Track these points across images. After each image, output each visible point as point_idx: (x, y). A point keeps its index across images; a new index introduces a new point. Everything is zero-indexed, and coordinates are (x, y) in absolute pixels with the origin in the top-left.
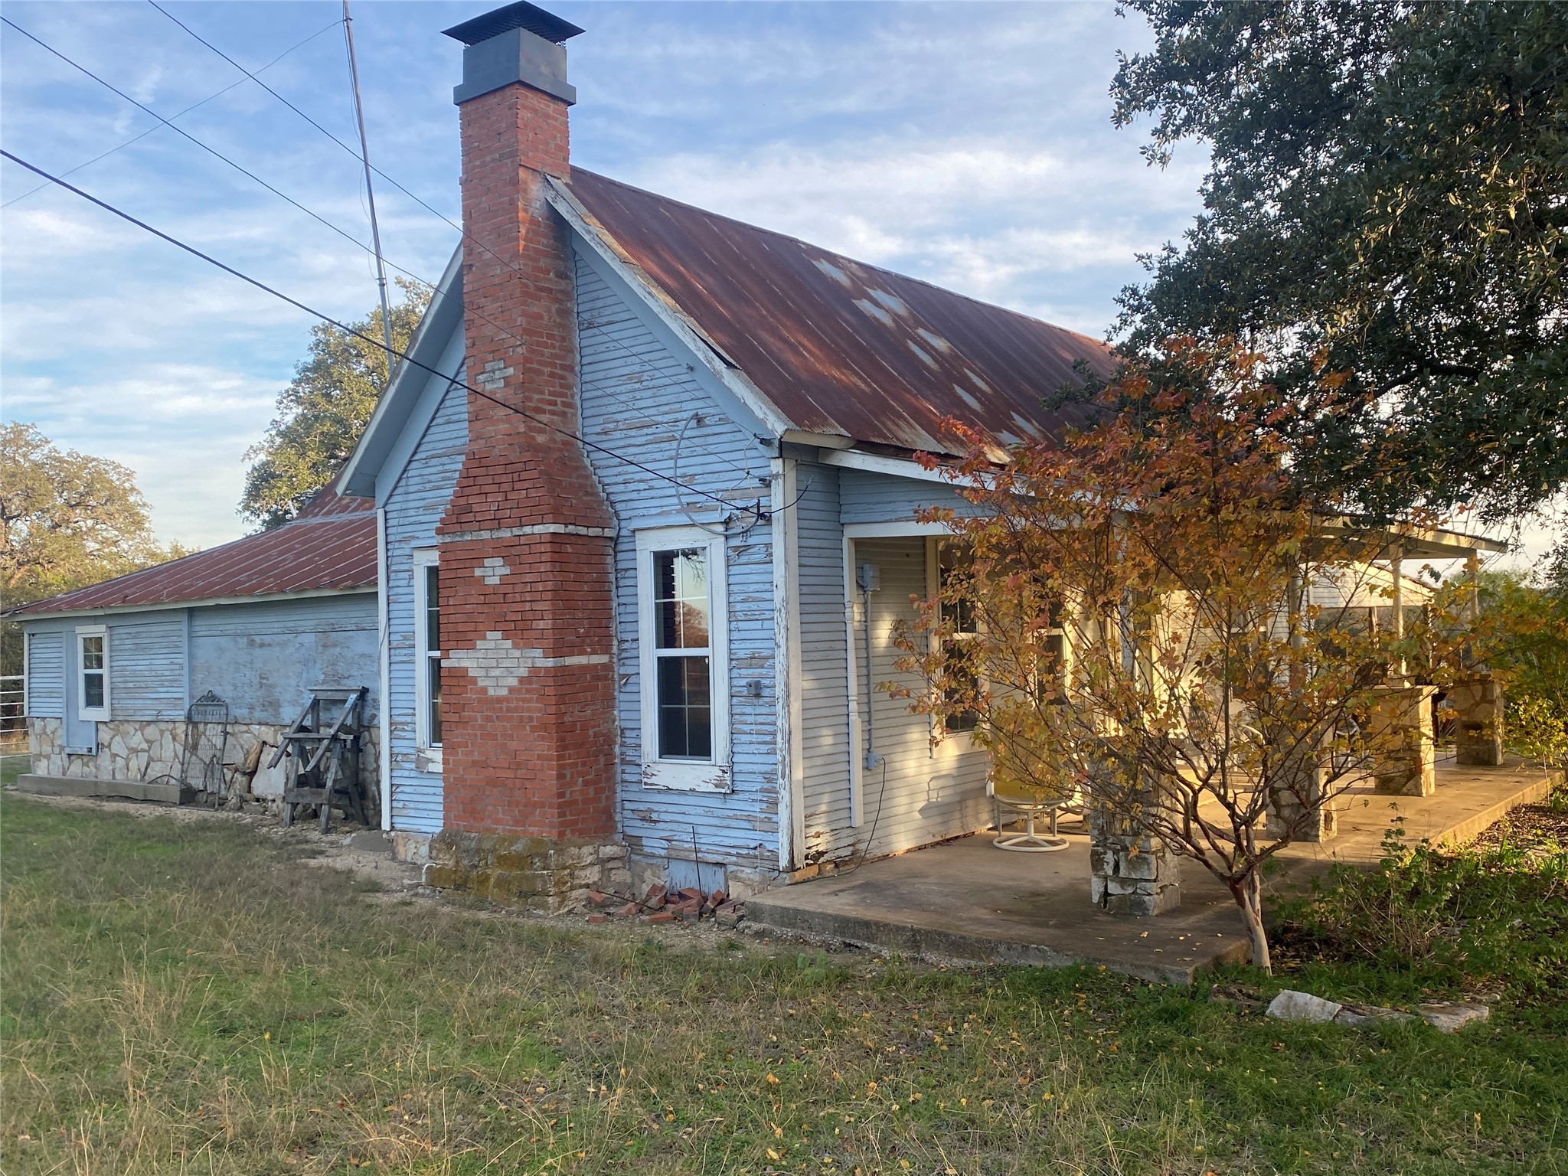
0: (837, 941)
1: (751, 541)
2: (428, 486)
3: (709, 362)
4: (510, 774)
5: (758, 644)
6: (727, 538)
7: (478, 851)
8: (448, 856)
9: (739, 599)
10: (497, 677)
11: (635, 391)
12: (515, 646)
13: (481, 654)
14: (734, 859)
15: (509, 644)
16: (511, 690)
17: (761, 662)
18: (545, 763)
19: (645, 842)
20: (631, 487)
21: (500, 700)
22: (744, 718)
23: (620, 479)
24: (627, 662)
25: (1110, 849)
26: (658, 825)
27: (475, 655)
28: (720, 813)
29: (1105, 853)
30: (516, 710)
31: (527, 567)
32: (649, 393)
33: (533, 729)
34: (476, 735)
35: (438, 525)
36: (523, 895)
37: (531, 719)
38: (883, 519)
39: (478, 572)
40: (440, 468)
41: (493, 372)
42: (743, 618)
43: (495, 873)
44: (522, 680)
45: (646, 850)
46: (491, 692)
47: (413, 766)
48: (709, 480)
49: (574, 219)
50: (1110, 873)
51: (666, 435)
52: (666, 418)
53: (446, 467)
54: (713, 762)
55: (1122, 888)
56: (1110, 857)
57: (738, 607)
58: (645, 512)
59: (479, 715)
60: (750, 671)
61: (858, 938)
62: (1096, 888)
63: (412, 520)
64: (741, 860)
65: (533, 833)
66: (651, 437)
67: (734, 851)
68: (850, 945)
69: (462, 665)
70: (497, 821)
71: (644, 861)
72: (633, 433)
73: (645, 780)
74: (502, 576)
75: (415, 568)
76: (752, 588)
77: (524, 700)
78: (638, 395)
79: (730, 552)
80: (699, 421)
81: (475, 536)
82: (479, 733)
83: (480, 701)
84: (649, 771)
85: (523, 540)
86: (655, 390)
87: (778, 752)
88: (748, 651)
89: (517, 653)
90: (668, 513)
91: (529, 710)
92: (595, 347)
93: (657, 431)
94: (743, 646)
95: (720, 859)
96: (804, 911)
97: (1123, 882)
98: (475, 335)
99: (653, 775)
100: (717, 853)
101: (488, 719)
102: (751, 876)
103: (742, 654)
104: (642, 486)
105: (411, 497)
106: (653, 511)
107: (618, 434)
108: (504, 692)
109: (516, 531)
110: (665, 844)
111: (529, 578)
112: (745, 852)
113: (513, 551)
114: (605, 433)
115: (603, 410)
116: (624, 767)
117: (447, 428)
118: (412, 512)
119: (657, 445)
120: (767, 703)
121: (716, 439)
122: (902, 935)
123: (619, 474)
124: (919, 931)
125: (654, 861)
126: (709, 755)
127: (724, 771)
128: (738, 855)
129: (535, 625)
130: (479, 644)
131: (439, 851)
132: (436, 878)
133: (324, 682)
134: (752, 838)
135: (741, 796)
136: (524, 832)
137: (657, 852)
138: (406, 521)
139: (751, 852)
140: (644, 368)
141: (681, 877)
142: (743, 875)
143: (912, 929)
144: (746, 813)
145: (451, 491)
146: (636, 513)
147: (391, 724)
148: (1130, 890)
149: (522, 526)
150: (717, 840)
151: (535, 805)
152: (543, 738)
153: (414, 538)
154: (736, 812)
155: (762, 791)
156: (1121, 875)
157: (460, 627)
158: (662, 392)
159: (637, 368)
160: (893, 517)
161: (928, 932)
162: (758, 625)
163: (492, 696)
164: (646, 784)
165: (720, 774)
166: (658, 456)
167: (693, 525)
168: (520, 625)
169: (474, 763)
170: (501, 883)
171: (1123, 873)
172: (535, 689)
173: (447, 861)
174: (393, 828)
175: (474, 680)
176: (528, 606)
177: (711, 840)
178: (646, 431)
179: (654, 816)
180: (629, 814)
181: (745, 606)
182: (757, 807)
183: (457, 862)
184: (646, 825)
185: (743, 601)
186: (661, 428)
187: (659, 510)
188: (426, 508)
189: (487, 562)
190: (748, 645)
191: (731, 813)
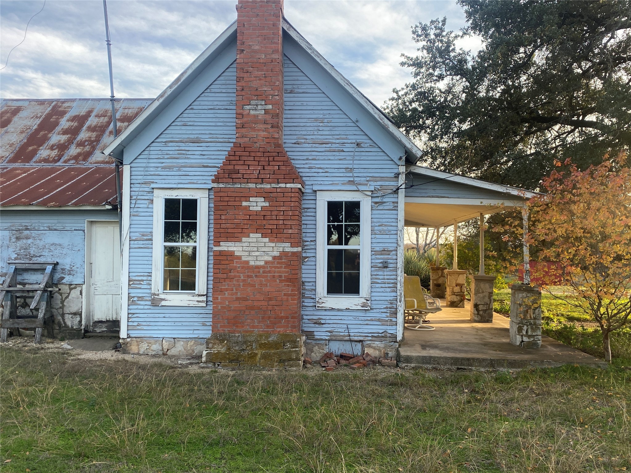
0: (454, 368)
1: (385, 200)
2: (166, 156)
3: (381, 120)
4: (264, 303)
5: (387, 245)
6: (372, 197)
7: (245, 342)
8: (221, 346)
9: (377, 225)
10: (257, 256)
11: (319, 126)
12: (271, 241)
13: (244, 245)
14: (370, 338)
15: (267, 240)
16: (266, 262)
17: (388, 253)
18: (290, 297)
19: (315, 333)
20: (313, 170)
21: (258, 267)
22: (378, 277)
23: (307, 166)
24: (307, 251)
25: (525, 325)
26: (324, 326)
27: (241, 245)
28: (363, 318)
29: (524, 326)
30: (269, 272)
31: (282, 204)
32: (328, 128)
33: (281, 281)
34: (239, 285)
35: (213, 178)
36: (281, 361)
37: (281, 276)
38: (421, 196)
39: (244, 204)
40: (177, 148)
41: (257, 105)
42: (379, 233)
43: (260, 353)
44: (274, 258)
45: (316, 337)
46: (252, 263)
47: (149, 303)
48: (362, 172)
49: (301, 41)
50: (525, 333)
51: (337, 149)
52: (337, 141)
53: (181, 148)
54: (360, 296)
55: (529, 339)
56: (525, 328)
57: (376, 228)
58: (322, 182)
59: (242, 275)
60: (382, 256)
61: (464, 365)
62: (519, 339)
63: (152, 173)
64: (374, 339)
65: (279, 331)
66: (328, 149)
67: (370, 335)
68: (461, 369)
69: (232, 249)
70: (254, 327)
71: (314, 342)
72: (317, 146)
73: (318, 305)
74: (262, 207)
75: (154, 199)
76: (384, 220)
77: (275, 267)
78: (321, 128)
79: (373, 204)
80: (358, 145)
81: (243, 186)
82: (241, 284)
83: (243, 267)
84: (320, 301)
85: (278, 190)
86: (331, 128)
87: (398, 291)
88: (381, 248)
89: (273, 245)
90: (337, 184)
91: (280, 272)
92: (294, 103)
93: (332, 146)
94: (378, 245)
95: (361, 338)
96: (435, 357)
97: (529, 337)
98: (244, 85)
99: (323, 303)
100: (360, 336)
101: (249, 277)
102: (379, 345)
103: (377, 249)
104: (320, 171)
105: (151, 161)
106: (327, 183)
107: (307, 145)
108: (262, 263)
109: (274, 185)
110: (329, 334)
111: (282, 208)
112: (376, 335)
113: (272, 195)
114: (298, 144)
115: (297, 133)
116: (303, 300)
117: (183, 128)
118: (152, 169)
119: (331, 153)
120: (391, 270)
121: (367, 154)
122: (486, 362)
123: (306, 164)
124: (494, 360)
125: (321, 342)
126: (359, 293)
127: (367, 300)
128: (372, 336)
129: (285, 231)
130: (244, 239)
131: (214, 344)
132: (213, 359)
133: (16, 259)
134: (379, 329)
135: (375, 311)
136: (273, 331)
137: (323, 338)
138: (147, 173)
139: (380, 335)
140: (326, 117)
141: (337, 348)
142: (374, 345)
143: (491, 359)
144: (378, 318)
145: (221, 161)
146: (316, 182)
147: (129, 281)
148: (532, 339)
149: (278, 183)
150: (360, 331)
151: (282, 318)
152: (288, 286)
153: (153, 182)
154: (372, 318)
155: (386, 308)
156: (529, 334)
157: (229, 231)
158: (336, 129)
159: (321, 116)
160: (426, 196)
161: (498, 360)
162: (387, 236)
163: (252, 266)
164: (318, 307)
165: (365, 301)
166: (332, 158)
167: (358, 191)
168: (276, 231)
169: (237, 299)
170: (264, 357)
171: (530, 333)
172: (284, 262)
173: (221, 349)
174: (129, 337)
175: (239, 258)
176: (281, 222)
177: (356, 331)
178: (324, 145)
179: (323, 322)
180: (307, 321)
181: (380, 228)
182: (384, 315)
183: (229, 349)
184: (317, 326)
185: (379, 226)
186: (334, 145)
187: (331, 182)
188: (163, 168)
189: (251, 199)
190: (381, 245)
191: (369, 318)
